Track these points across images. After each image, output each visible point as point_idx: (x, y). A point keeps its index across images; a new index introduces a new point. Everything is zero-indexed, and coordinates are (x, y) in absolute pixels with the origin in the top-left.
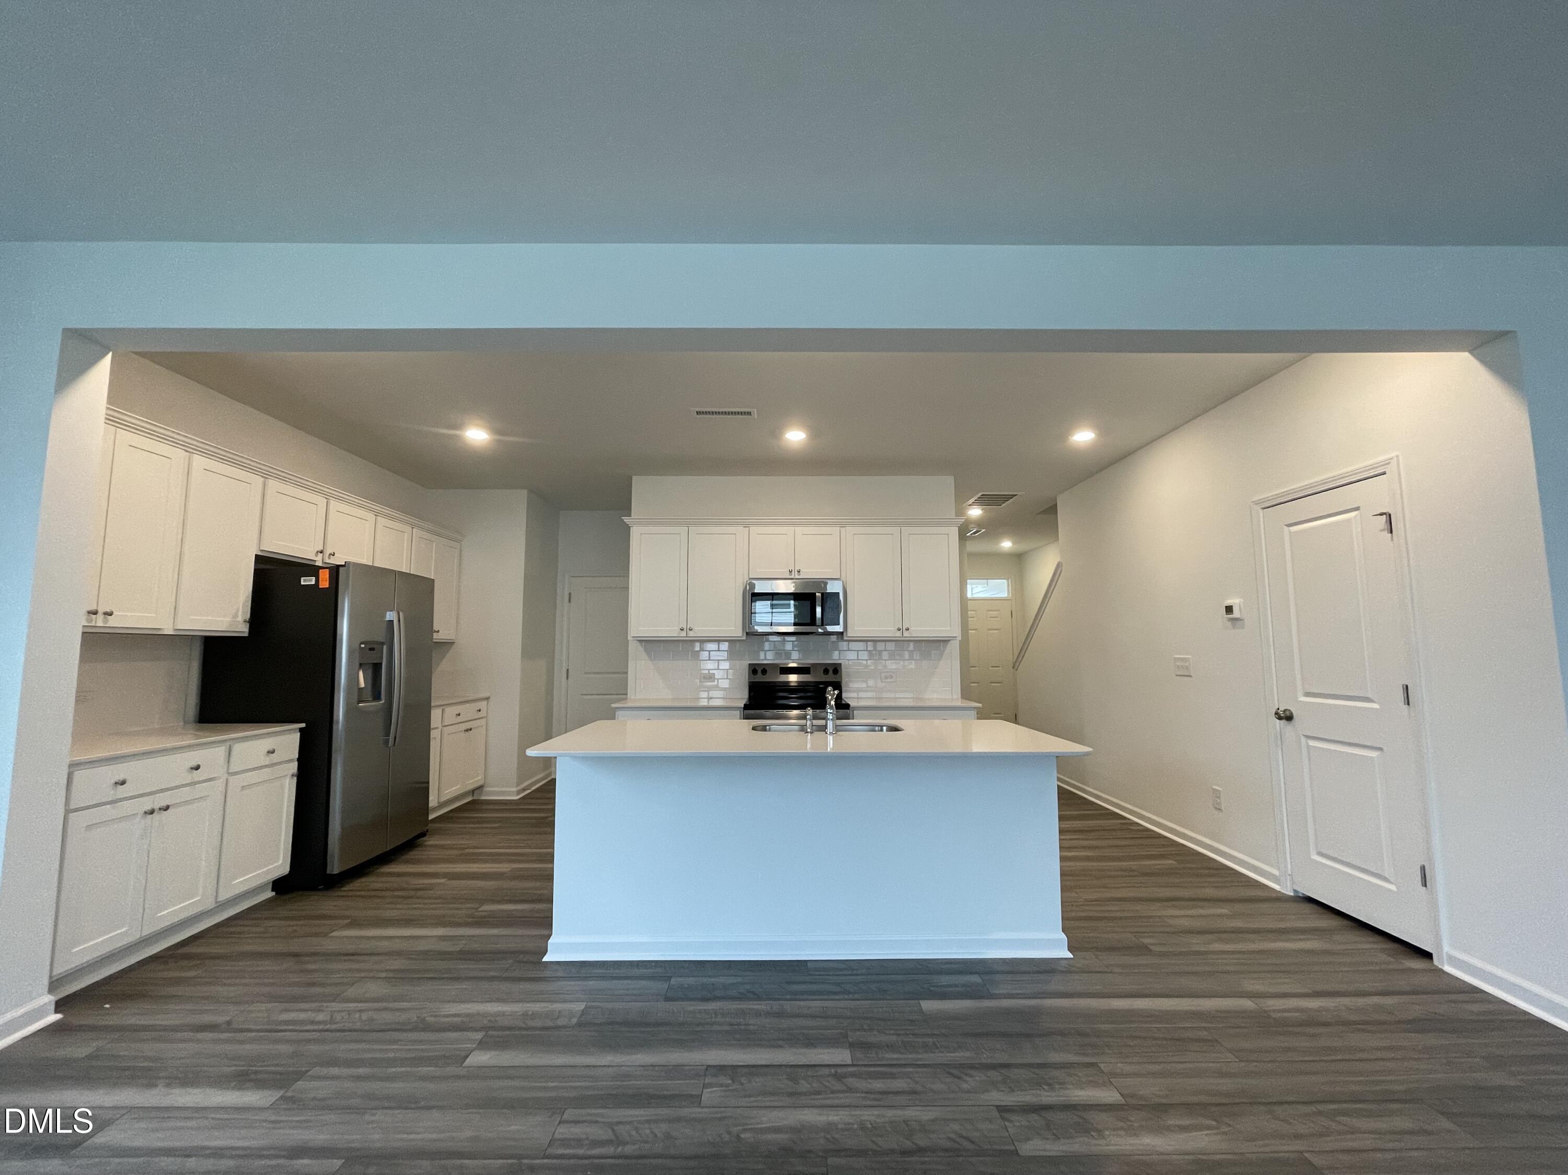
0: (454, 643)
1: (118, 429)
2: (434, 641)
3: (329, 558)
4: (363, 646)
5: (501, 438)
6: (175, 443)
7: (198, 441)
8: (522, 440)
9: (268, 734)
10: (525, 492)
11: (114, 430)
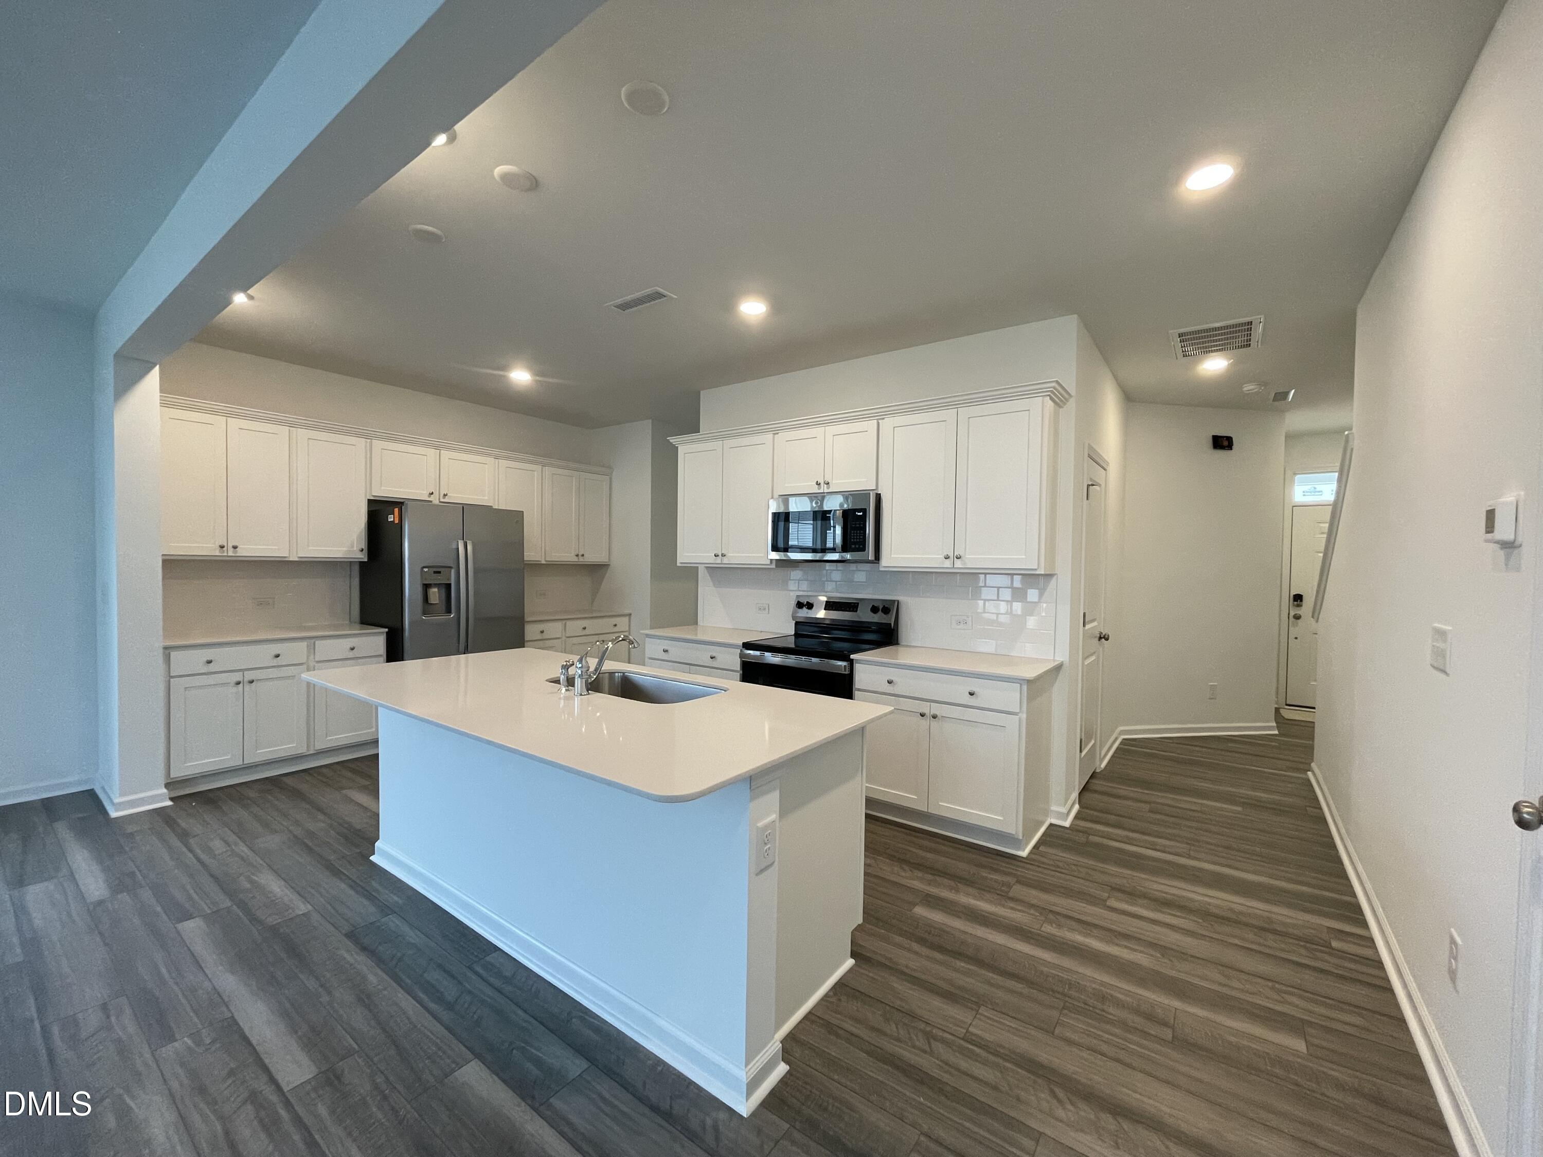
0: (609, 565)
1: (228, 418)
2: (525, 562)
3: (444, 498)
4: (426, 570)
5: (538, 378)
6: (280, 423)
7: (293, 418)
8: (555, 380)
9: (360, 634)
10: (650, 421)
11: (225, 420)
